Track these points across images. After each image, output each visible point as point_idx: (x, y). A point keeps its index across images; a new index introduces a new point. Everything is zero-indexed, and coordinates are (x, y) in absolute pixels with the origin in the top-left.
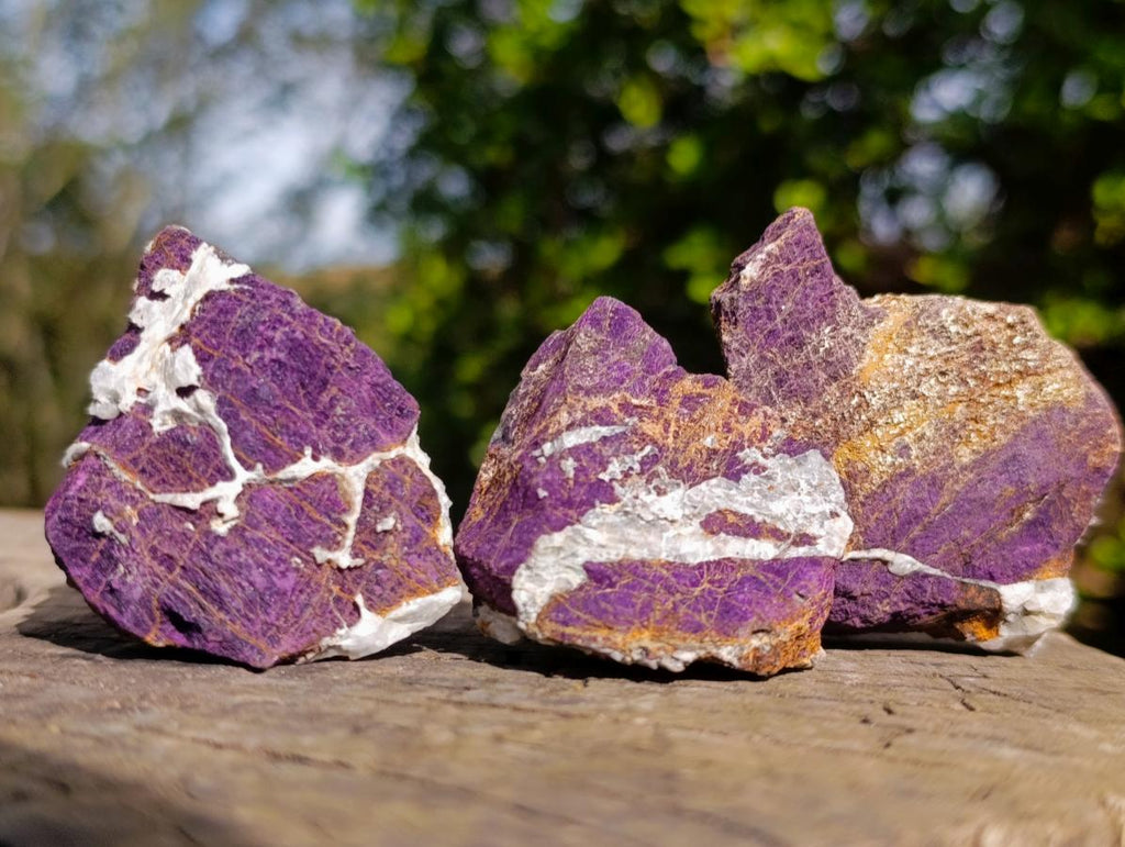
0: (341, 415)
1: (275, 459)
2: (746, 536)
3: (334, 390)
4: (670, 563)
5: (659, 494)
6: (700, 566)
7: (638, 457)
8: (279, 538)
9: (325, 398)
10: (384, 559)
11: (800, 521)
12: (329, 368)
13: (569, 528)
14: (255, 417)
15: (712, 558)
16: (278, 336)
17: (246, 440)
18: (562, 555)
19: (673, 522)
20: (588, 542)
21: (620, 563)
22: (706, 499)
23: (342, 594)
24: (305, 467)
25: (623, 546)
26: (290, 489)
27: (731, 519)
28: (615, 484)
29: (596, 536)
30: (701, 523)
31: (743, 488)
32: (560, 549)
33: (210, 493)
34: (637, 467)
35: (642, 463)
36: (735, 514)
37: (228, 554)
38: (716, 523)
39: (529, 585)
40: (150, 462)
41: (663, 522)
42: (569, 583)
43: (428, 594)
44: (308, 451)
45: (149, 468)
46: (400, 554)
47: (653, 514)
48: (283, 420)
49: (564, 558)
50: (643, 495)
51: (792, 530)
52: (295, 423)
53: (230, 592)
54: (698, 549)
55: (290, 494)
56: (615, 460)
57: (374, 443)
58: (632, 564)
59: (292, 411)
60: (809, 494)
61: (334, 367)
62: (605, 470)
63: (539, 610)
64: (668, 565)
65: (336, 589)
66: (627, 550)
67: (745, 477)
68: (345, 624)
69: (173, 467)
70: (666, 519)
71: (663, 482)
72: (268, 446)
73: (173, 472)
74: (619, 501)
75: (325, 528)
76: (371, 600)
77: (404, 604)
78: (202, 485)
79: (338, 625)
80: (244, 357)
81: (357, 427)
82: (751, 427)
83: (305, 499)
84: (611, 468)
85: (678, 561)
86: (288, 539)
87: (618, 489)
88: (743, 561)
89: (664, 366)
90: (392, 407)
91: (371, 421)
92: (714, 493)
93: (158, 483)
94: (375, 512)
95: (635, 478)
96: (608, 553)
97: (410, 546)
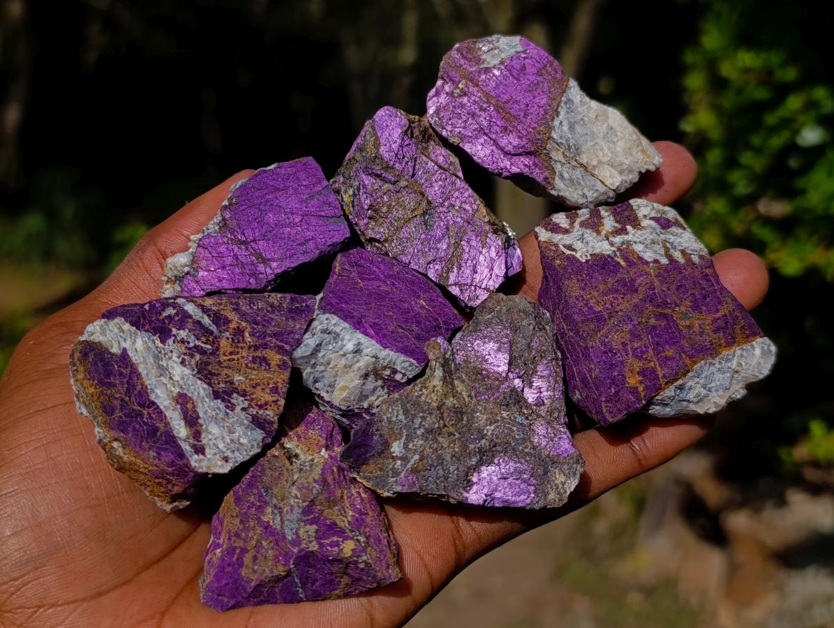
2: (185, 418)
4: (146, 388)
5: (181, 363)
6: (153, 403)
7: (198, 343)
11: (211, 443)
13: (134, 328)
15: (162, 407)
18: (121, 334)
19: (171, 378)
20: (134, 343)
21: (132, 364)
22: (192, 387)
25: (142, 360)
27: (189, 406)
28: (173, 338)
29: (139, 344)
30: (179, 392)
31: (212, 404)
32: (123, 331)
34: (192, 345)
35: (196, 347)
36: (194, 407)
38: (182, 400)
39: (98, 328)
41: (167, 373)
42: (112, 347)
47: (167, 365)
49: (121, 336)
50: (175, 355)
51: (204, 441)
54: (162, 397)
56: (187, 331)
58: (135, 369)
60: (232, 441)
62: (179, 329)
63: (88, 340)
64: (144, 387)
66: (141, 363)
67: (219, 401)
70: (170, 374)
71: (190, 362)
74: (165, 345)
82: (262, 397)
84: (181, 332)
85: (149, 391)
87: (170, 341)
88: (169, 423)
89: (286, 343)
92: (199, 390)
95: (183, 347)
96: (135, 356)
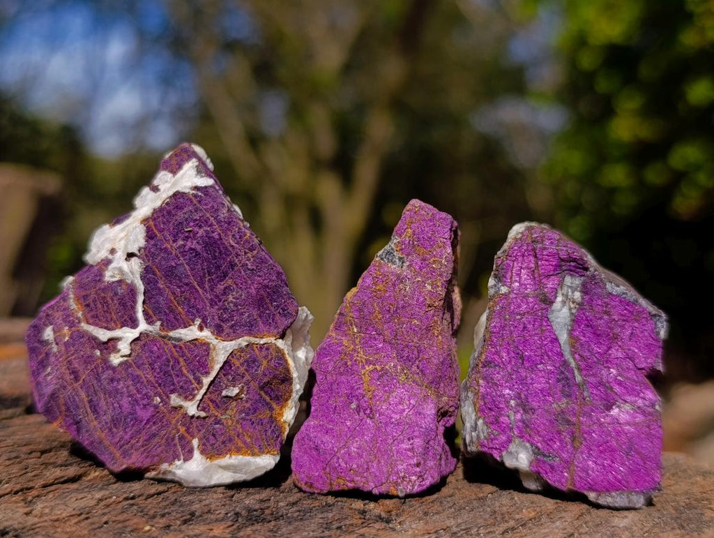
0: (232, 302)
1: (173, 321)
3: (230, 282)
8: (152, 379)
9: (221, 287)
10: (223, 417)
12: (232, 265)
14: (169, 287)
16: (201, 232)
17: (157, 302)
23: (186, 435)
24: (190, 333)
26: (175, 346)
33: (117, 333)
37: (112, 380)
40: (94, 301)
43: (249, 455)
44: (198, 321)
45: (92, 305)
46: (237, 417)
48: (187, 294)
52: (195, 299)
53: (105, 408)
55: (173, 349)
57: (251, 329)
59: (196, 289)
61: (236, 264)
65: (182, 430)
68: (182, 457)
69: (105, 309)
72: (172, 311)
73: (104, 312)
75: (188, 382)
76: (206, 446)
77: (228, 456)
78: (117, 325)
79: (176, 457)
80: (174, 241)
81: (242, 314)
83: (183, 356)
86: (157, 382)
90: (278, 306)
91: (255, 313)
93: (93, 317)
94: (228, 379)
97: (247, 414)
